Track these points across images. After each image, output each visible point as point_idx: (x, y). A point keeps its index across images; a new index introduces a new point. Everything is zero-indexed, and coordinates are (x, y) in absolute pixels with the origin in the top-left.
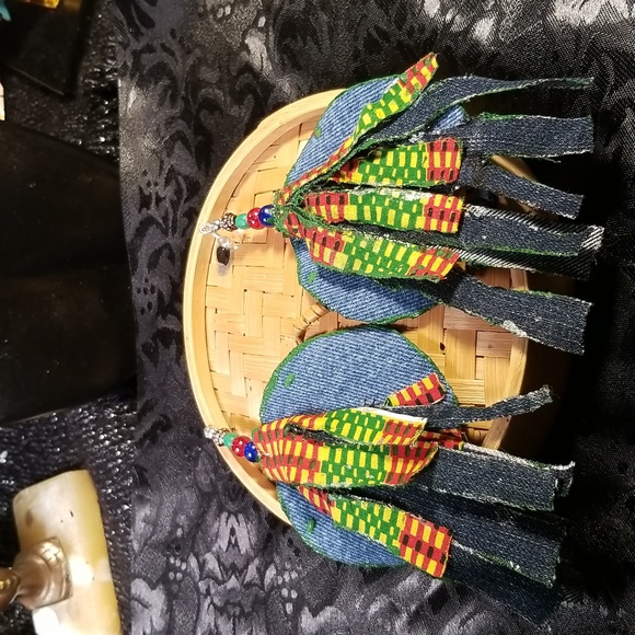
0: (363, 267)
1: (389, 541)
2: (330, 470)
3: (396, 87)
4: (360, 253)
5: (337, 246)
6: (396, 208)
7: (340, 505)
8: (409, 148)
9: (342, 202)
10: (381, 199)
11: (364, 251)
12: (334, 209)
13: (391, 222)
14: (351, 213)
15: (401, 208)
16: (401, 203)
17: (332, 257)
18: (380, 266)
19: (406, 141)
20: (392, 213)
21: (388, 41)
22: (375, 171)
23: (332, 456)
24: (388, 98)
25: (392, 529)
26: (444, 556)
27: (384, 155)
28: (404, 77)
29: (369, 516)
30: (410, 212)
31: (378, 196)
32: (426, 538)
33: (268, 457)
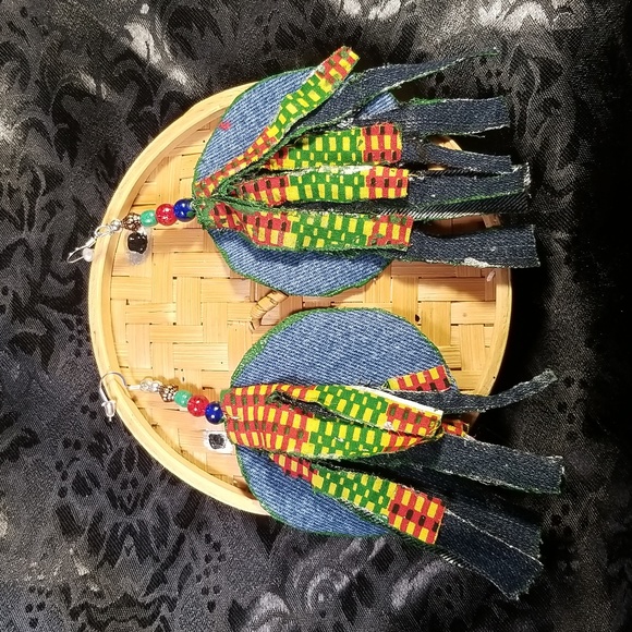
0: (313, 242)
1: (377, 510)
2: (320, 441)
3: (314, 78)
4: (309, 230)
5: (284, 227)
6: (338, 183)
7: (323, 474)
8: (339, 133)
9: (283, 184)
10: (321, 177)
11: (312, 227)
12: (276, 192)
13: (335, 197)
14: (292, 194)
15: (342, 182)
16: (342, 177)
17: (281, 238)
18: (333, 239)
19: (335, 126)
20: (335, 188)
21: (304, 37)
22: (306, 156)
23: (322, 429)
24: (306, 88)
25: (381, 498)
26: (436, 525)
27: (312, 142)
28: (320, 68)
29: (356, 485)
30: (352, 185)
31: (317, 174)
32: (418, 507)
33: (236, 421)
